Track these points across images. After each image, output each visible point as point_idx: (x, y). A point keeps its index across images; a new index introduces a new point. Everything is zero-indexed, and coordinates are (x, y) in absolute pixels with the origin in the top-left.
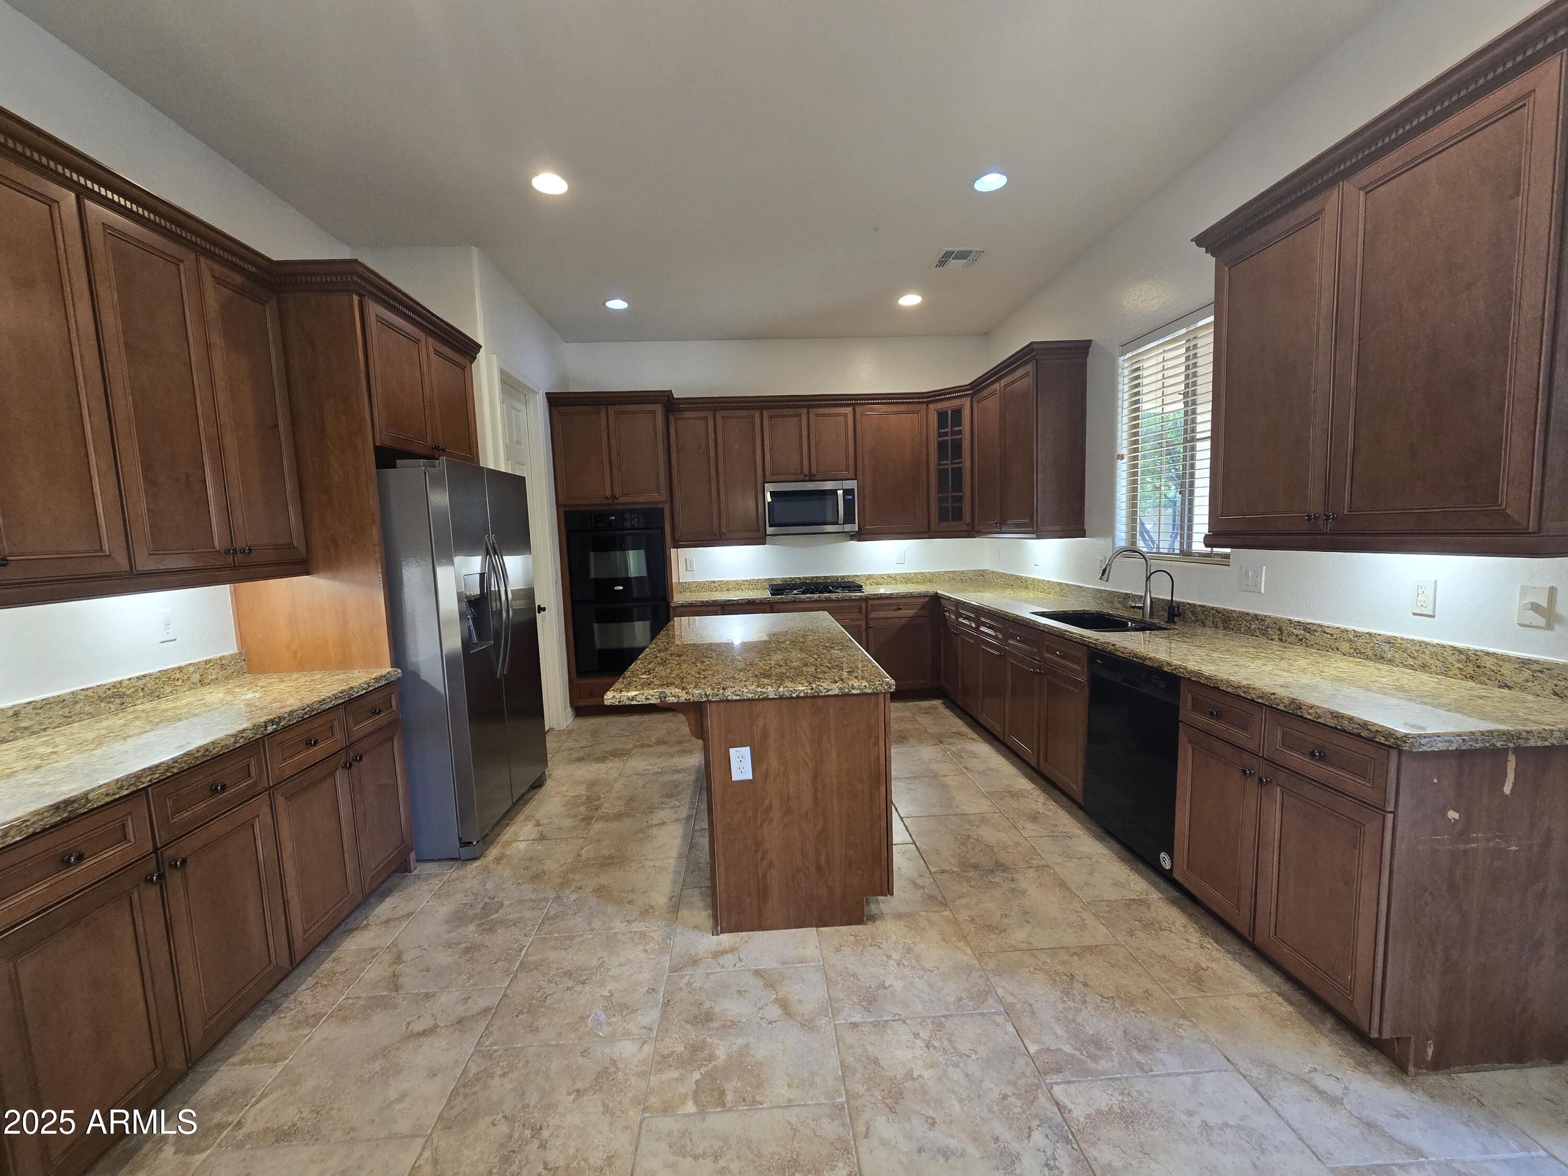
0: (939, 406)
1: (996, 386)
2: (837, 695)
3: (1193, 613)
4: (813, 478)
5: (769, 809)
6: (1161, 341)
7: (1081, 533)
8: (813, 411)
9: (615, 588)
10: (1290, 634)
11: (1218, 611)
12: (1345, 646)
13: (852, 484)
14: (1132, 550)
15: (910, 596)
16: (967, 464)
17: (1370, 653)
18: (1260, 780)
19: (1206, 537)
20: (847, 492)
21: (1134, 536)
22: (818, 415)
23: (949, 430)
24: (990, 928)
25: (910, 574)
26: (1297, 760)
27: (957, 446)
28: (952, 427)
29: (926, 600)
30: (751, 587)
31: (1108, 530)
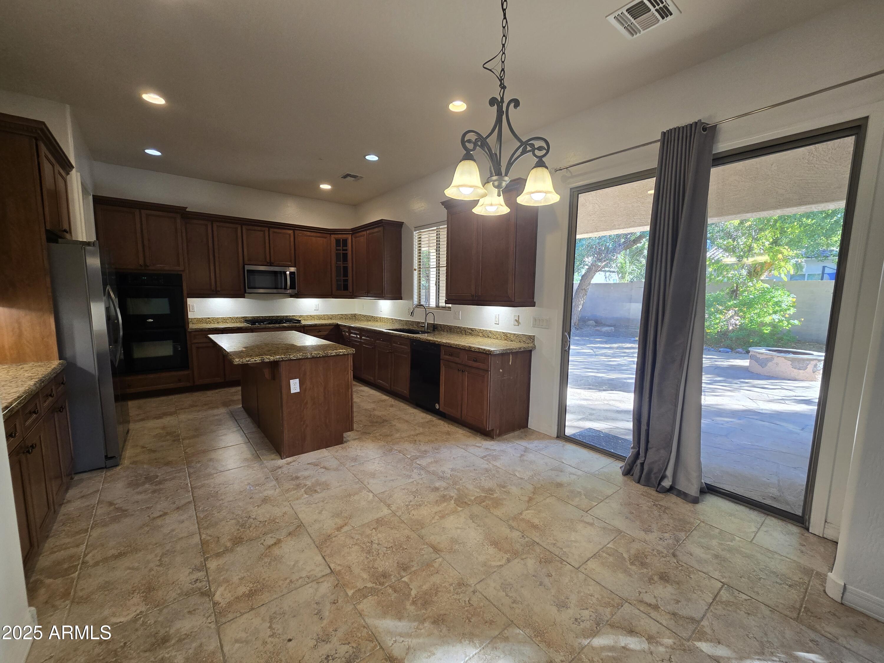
0: (336, 236)
1: (365, 233)
2: (334, 356)
3: (441, 327)
4: (273, 265)
5: (307, 403)
6: (428, 230)
7: (400, 298)
8: (272, 230)
9: (148, 321)
10: (468, 332)
11: (448, 326)
12: (481, 334)
13: (293, 269)
14: (420, 305)
15: (325, 325)
16: (350, 265)
17: (486, 336)
18: (462, 371)
19: (446, 301)
20: (291, 273)
21: (420, 300)
22: (274, 232)
23: (341, 248)
24: (387, 436)
25: (321, 315)
26: (471, 363)
27: (345, 256)
28: (343, 247)
29: (333, 327)
30: (233, 321)
31: (411, 298)
